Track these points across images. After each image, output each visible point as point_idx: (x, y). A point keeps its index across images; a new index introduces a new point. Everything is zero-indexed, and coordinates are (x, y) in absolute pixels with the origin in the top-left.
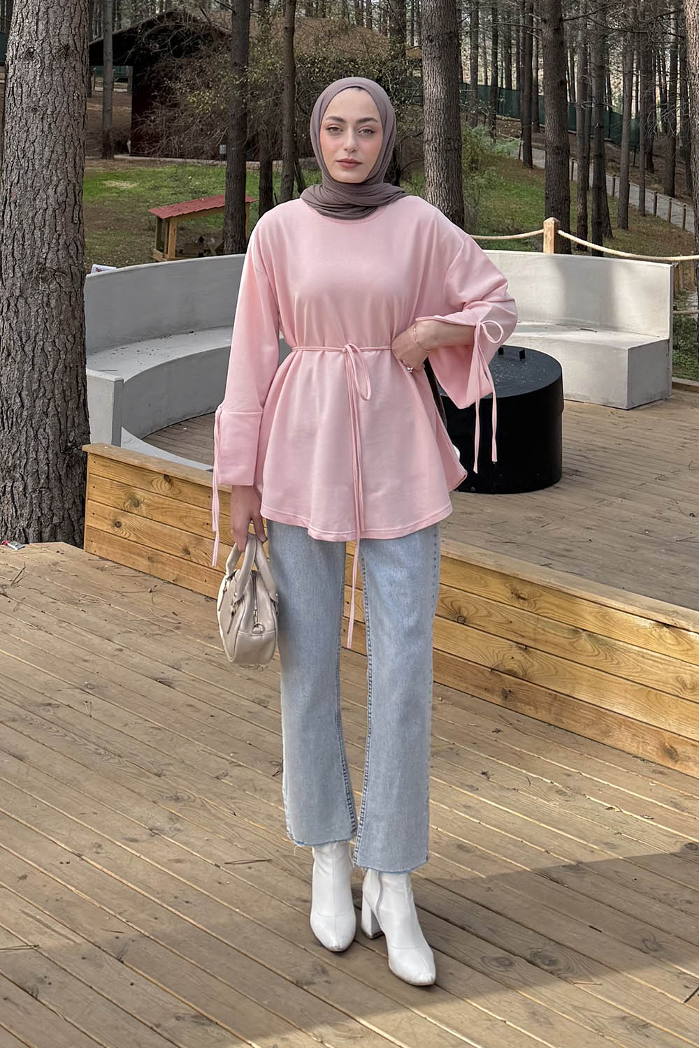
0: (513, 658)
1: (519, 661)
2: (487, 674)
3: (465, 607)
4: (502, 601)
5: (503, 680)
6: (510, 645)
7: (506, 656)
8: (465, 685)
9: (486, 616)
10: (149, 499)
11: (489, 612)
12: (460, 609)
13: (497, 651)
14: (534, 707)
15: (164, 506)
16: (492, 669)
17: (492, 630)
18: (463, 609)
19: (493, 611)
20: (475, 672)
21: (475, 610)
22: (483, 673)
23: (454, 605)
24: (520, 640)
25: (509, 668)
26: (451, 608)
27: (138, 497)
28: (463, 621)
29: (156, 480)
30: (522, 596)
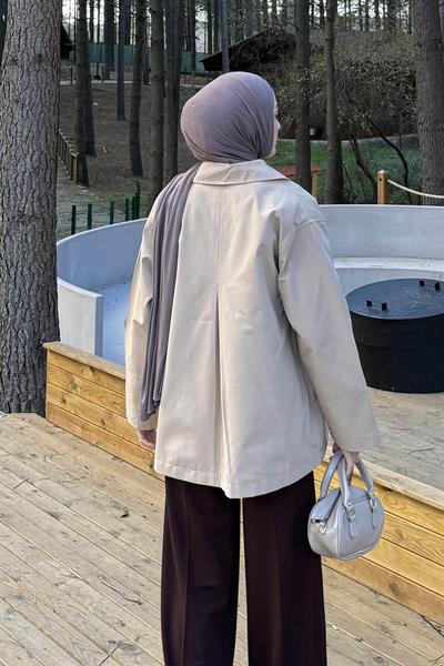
10: (82, 384)
15: (90, 389)
27: (76, 382)
29: (85, 371)
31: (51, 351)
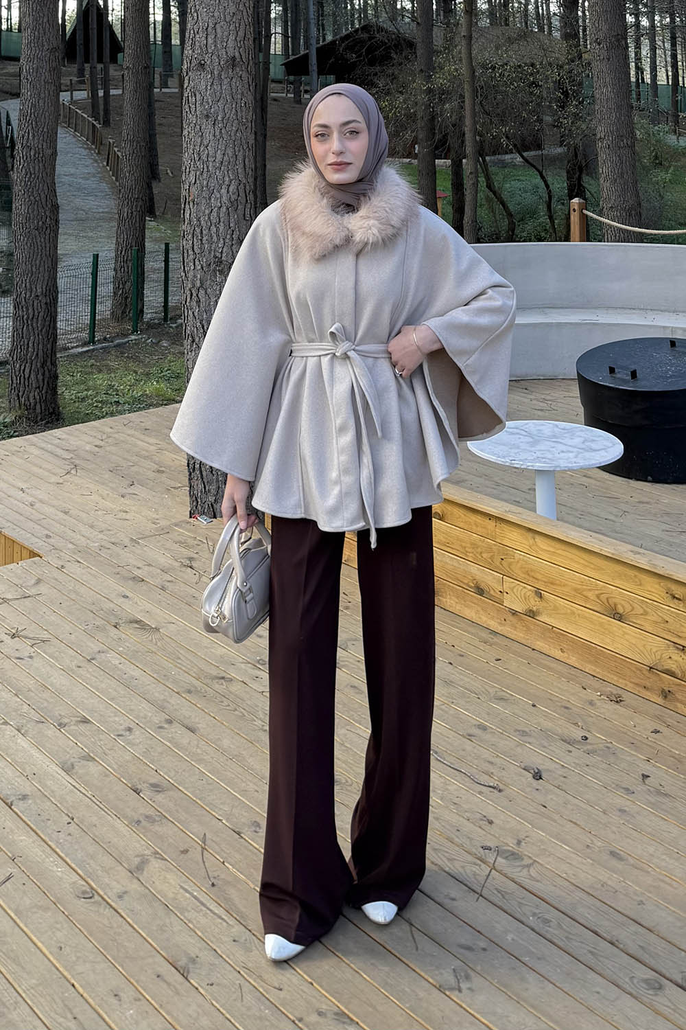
0: (670, 658)
1: (676, 661)
2: (646, 672)
3: (620, 604)
4: (658, 600)
5: (661, 679)
6: (667, 644)
7: (664, 655)
8: (624, 682)
9: (642, 614)
11: (644, 610)
12: (615, 605)
13: (654, 650)
16: (651, 668)
17: (649, 629)
18: (619, 606)
19: (648, 610)
20: (634, 669)
21: (631, 607)
22: (640, 671)
23: (610, 602)
24: (677, 640)
25: (666, 667)
26: (607, 604)
28: (620, 618)
30: (676, 596)
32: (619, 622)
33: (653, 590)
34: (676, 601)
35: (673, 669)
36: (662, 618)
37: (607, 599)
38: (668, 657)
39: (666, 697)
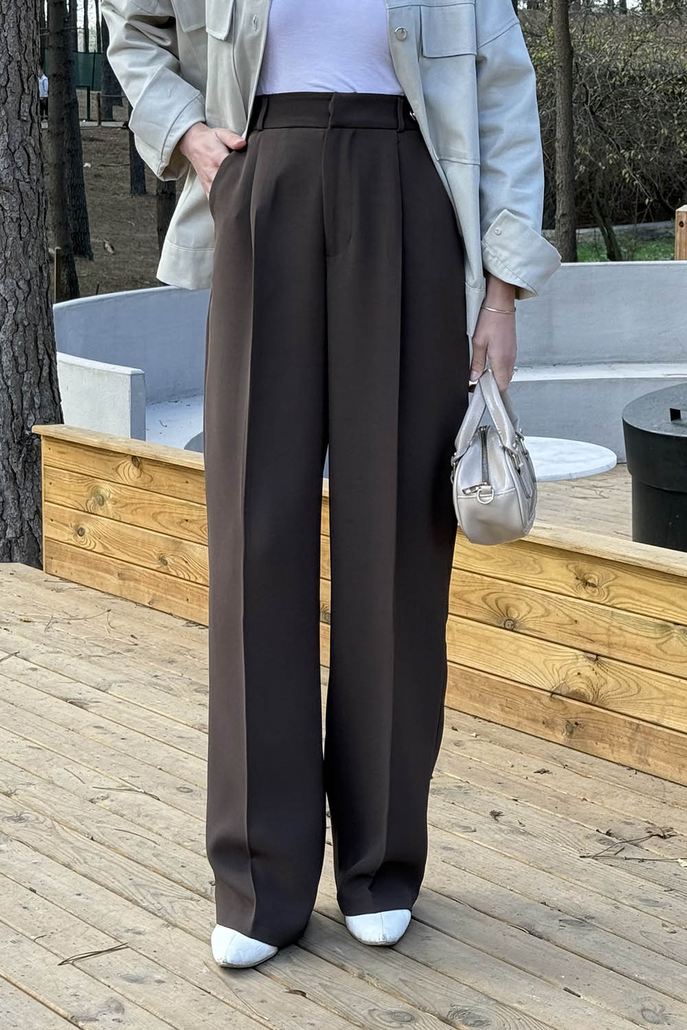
0: (579, 674)
1: (587, 678)
2: (546, 700)
3: (514, 606)
4: (565, 592)
5: (566, 708)
6: (575, 655)
7: (570, 672)
8: (516, 719)
9: (543, 616)
10: (116, 494)
13: (558, 665)
14: (610, 745)
15: (133, 501)
16: (553, 693)
17: (552, 636)
18: (512, 609)
19: (551, 608)
20: (529, 698)
21: (528, 609)
22: (539, 699)
23: (499, 602)
24: (589, 647)
25: (575, 689)
26: (496, 609)
27: (102, 491)
28: (513, 626)
29: (122, 467)
30: (589, 581)
31: (46, 437)
32: (512, 633)
33: (559, 578)
34: (590, 589)
35: (583, 690)
36: (570, 617)
37: (496, 601)
38: (576, 674)
39: (571, 733)
